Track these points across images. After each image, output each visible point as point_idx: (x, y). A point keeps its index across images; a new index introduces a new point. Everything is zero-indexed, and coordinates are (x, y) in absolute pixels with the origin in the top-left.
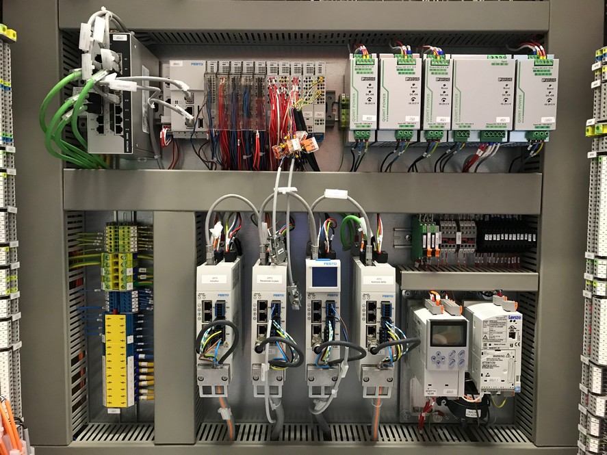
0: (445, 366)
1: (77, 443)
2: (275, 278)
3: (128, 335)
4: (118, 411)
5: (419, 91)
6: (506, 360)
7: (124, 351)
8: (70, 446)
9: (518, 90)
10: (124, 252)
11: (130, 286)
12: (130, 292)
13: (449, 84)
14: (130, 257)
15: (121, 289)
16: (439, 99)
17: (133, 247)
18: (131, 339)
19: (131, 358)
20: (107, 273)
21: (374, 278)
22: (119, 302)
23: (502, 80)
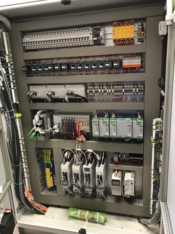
0: (115, 190)
1: (42, 193)
2: (77, 168)
3: (50, 172)
4: (50, 187)
5: (108, 128)
6: (130, 189)
7: (50, 175)
8: (41, 194)
9: (133, 128)
10: (48, 155)
11: (50, 162)
12: (50, 163)
13: (115, 126)
14: (50, 156)
15: (48, 163)
16: (113, 130)
17: (50, 154)
18: (51, 173)
19: (52, 177)
20: (45, 159)
21: (99, 170)
22: (48, 166)
23: (129, 126)
